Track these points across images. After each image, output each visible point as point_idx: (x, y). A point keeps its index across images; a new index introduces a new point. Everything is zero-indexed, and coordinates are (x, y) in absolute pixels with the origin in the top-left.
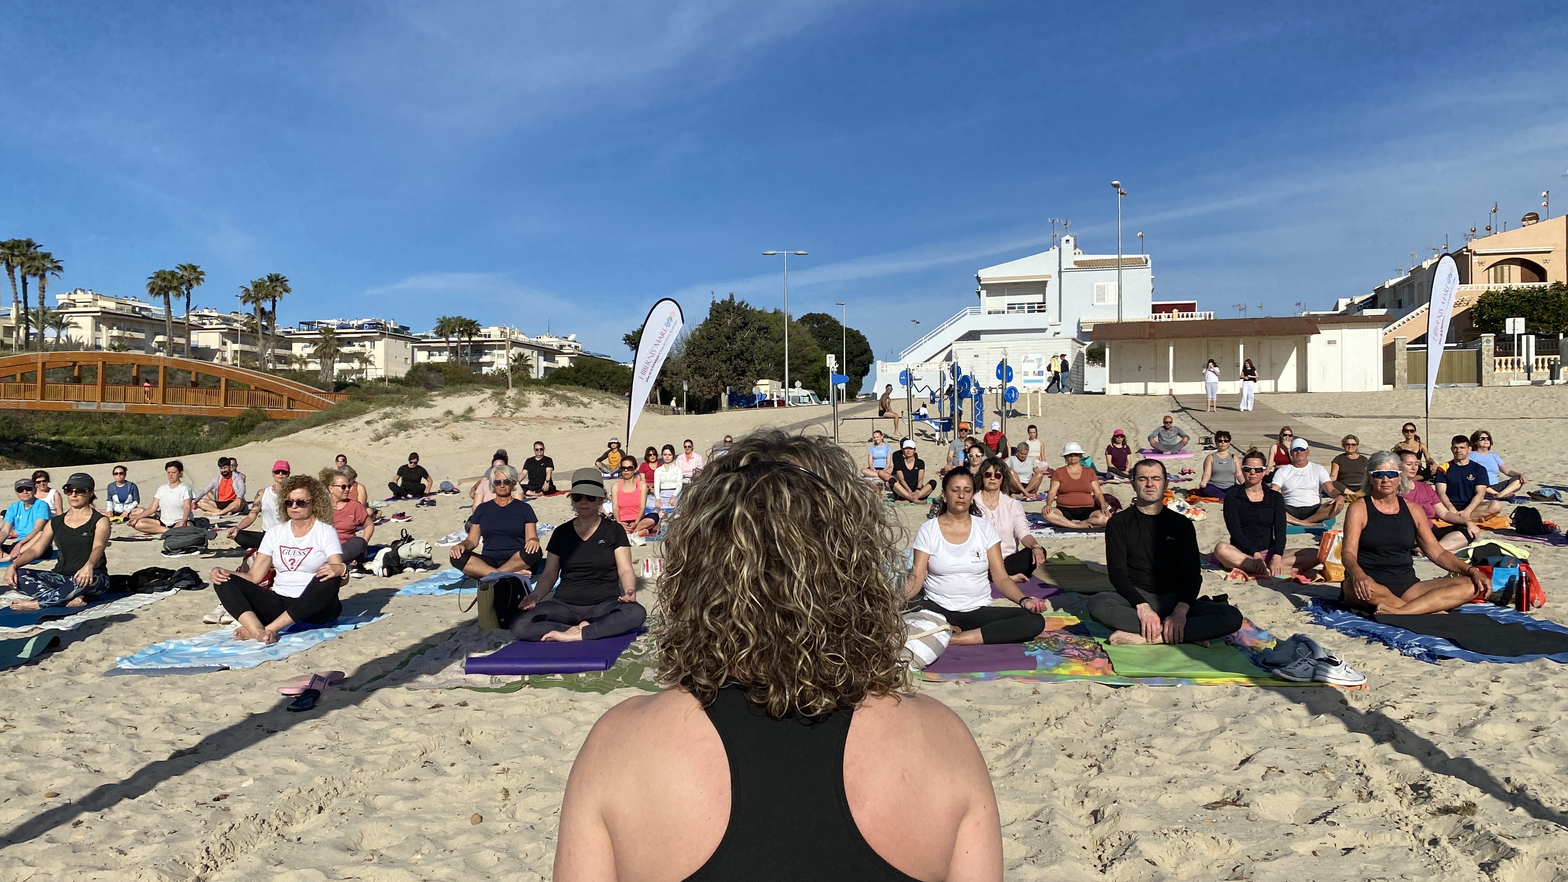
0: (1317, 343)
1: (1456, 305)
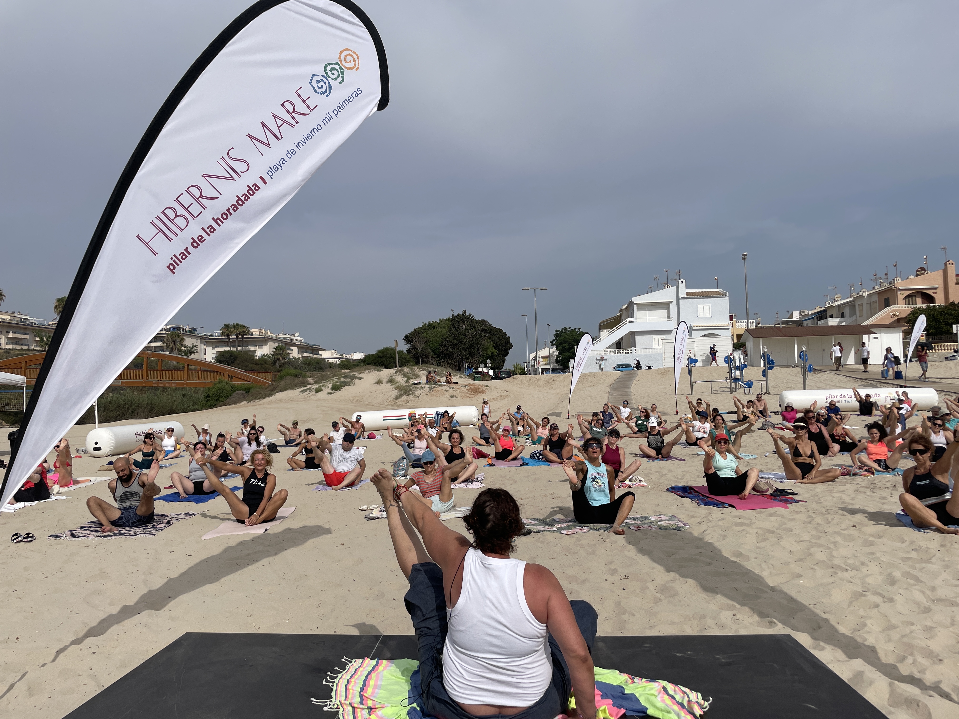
1: (892, 316)
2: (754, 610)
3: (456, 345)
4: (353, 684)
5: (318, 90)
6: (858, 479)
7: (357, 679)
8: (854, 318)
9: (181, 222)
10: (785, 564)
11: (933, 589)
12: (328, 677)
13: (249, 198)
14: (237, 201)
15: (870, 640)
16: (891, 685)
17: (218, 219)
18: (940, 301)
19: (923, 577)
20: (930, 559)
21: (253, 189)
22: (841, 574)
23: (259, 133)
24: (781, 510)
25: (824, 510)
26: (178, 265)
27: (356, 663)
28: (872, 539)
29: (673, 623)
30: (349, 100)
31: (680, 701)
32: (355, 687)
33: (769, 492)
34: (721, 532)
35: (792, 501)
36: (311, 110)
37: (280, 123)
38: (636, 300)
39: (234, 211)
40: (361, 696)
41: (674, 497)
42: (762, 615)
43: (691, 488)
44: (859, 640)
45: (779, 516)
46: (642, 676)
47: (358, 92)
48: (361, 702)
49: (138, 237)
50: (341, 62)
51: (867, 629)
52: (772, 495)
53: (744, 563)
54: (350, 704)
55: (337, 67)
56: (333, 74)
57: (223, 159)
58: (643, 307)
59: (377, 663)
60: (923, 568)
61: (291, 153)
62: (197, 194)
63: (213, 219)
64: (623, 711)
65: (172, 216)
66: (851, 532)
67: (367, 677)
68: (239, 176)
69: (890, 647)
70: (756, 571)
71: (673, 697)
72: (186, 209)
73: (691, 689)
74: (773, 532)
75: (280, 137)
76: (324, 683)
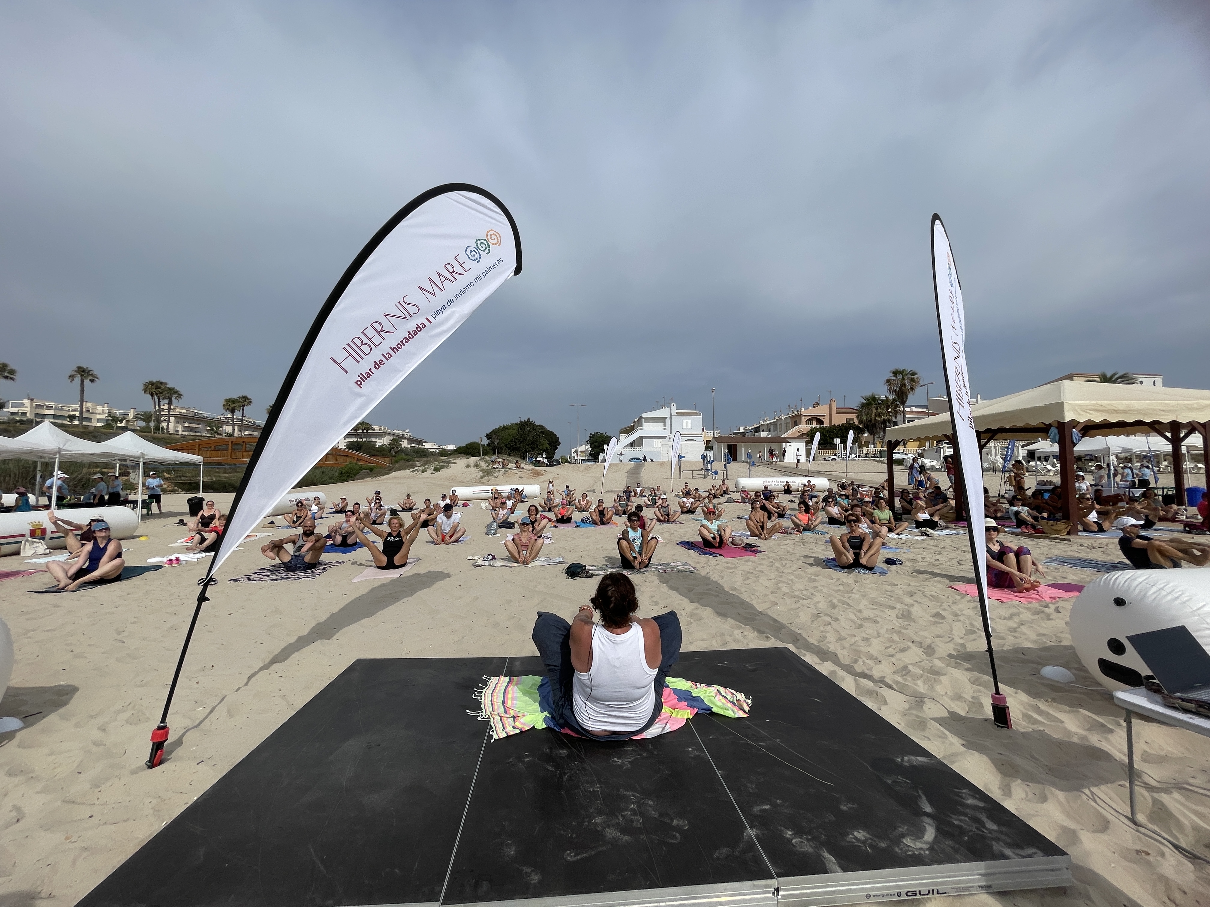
1: (799, 432)
2: (754, 629)
3: (522, 441)
4: (495, 697)
5: (471, 257)
6: (793, 536)
7: (497, 693)
8: (776, 432)
9: (366, 348)
10: (766, 595)
11: (860, 611)
12: (476, 693)
13: (417, 333)
14: (408, 335)
15: (832, 648)
16: (855, 680)
17: (394, 348)
18: (826, 424)
19: (851, 603)
20: (852, 590)
21: (421, 327)
22: (802, 602)
23: (427, 286)
24: (751, 558)
25: (778, 558)
26: (364, 381)
27: (494, 680)
28: (813, 577)
29: (703, 640)
30: (494, 266)
31: (731, 700)
32: (498, 700)
33: (742, 545)
34: (719, 574)
35: (756, 552)
36: (466, 271)
37: (443, 279)
38: (644, 415)
39: (407, 342)
40: (504, 707)
41: (682, 549)
42: (760, 632)
43: (692, 543)
44: (824, 648)
45: (752, 562)
46: (701, 683)
47: (500, 261)
48: (505, 712)
49: (332, 359)
50: (488, 239)
51: (827, 640)
52: (744, 547)
53: (740, 596)
54: (498, 714)
55: (485, 242)
56: (482, 247)
57: (399, 303)
58: (648, 420)
59: (510, 679)
60: (850, 597)
61: (451, 302)
62: (378, 328)
63: (390, 347)
64: (696, 710)
65: (359, 344)
66: (800, 573)
67: (505, 691)
68: (411, 316)
69: (845, 652)
70: (748, 600)
71: (725, 697)
72: (370, 340)
73: (736, 691)
74: (752, 573)
75: (443, 290)
76: (474, 697)
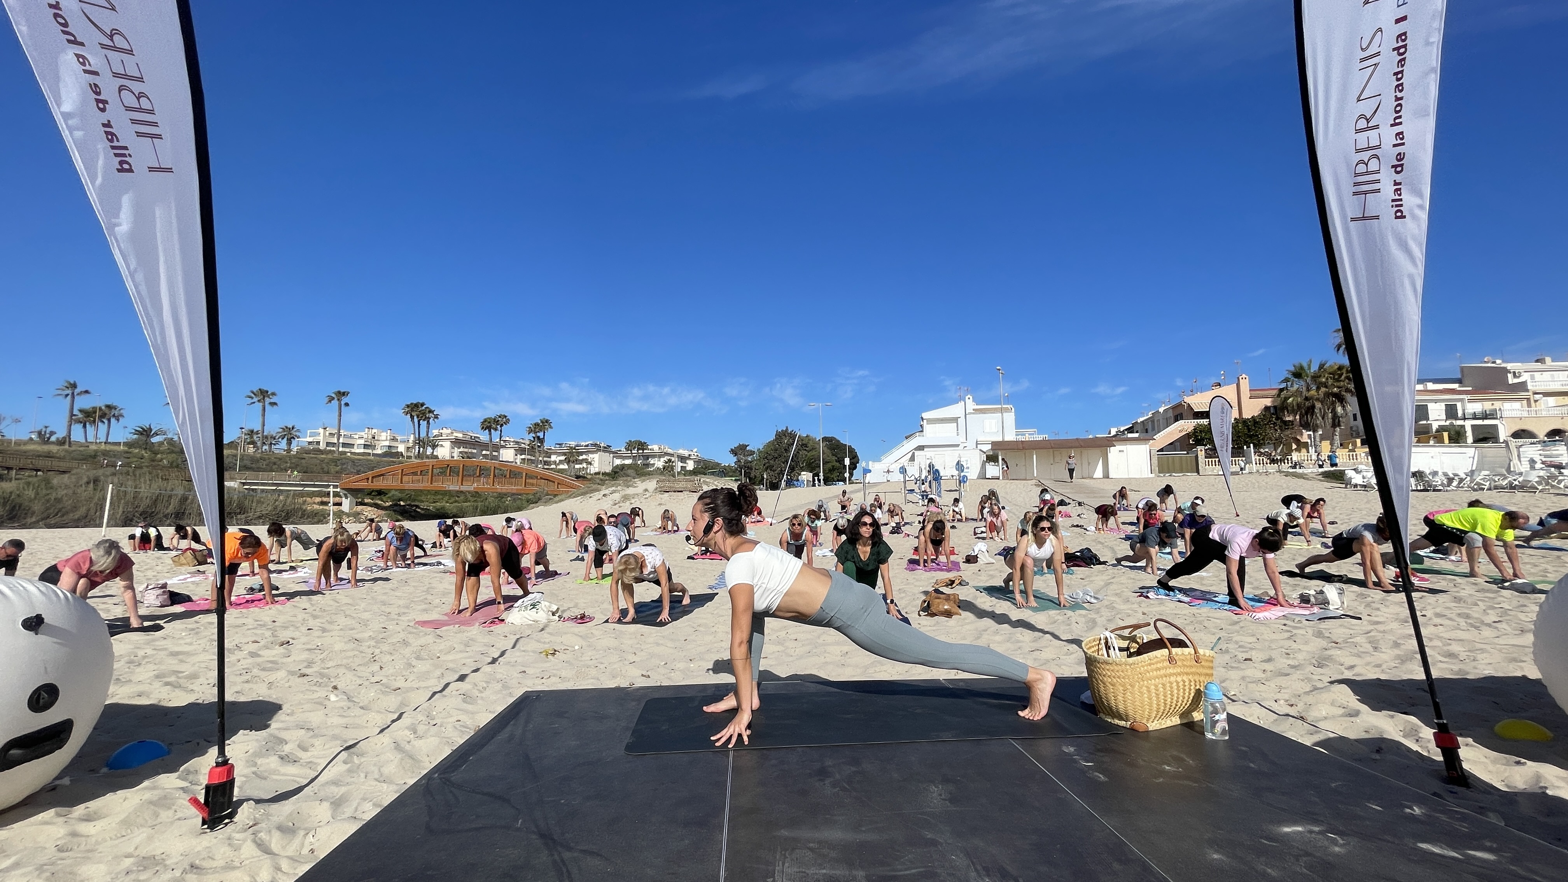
0: (1114, 452)
1: (1180, 431)
8: (1153, 433)
38: (925, 415)
